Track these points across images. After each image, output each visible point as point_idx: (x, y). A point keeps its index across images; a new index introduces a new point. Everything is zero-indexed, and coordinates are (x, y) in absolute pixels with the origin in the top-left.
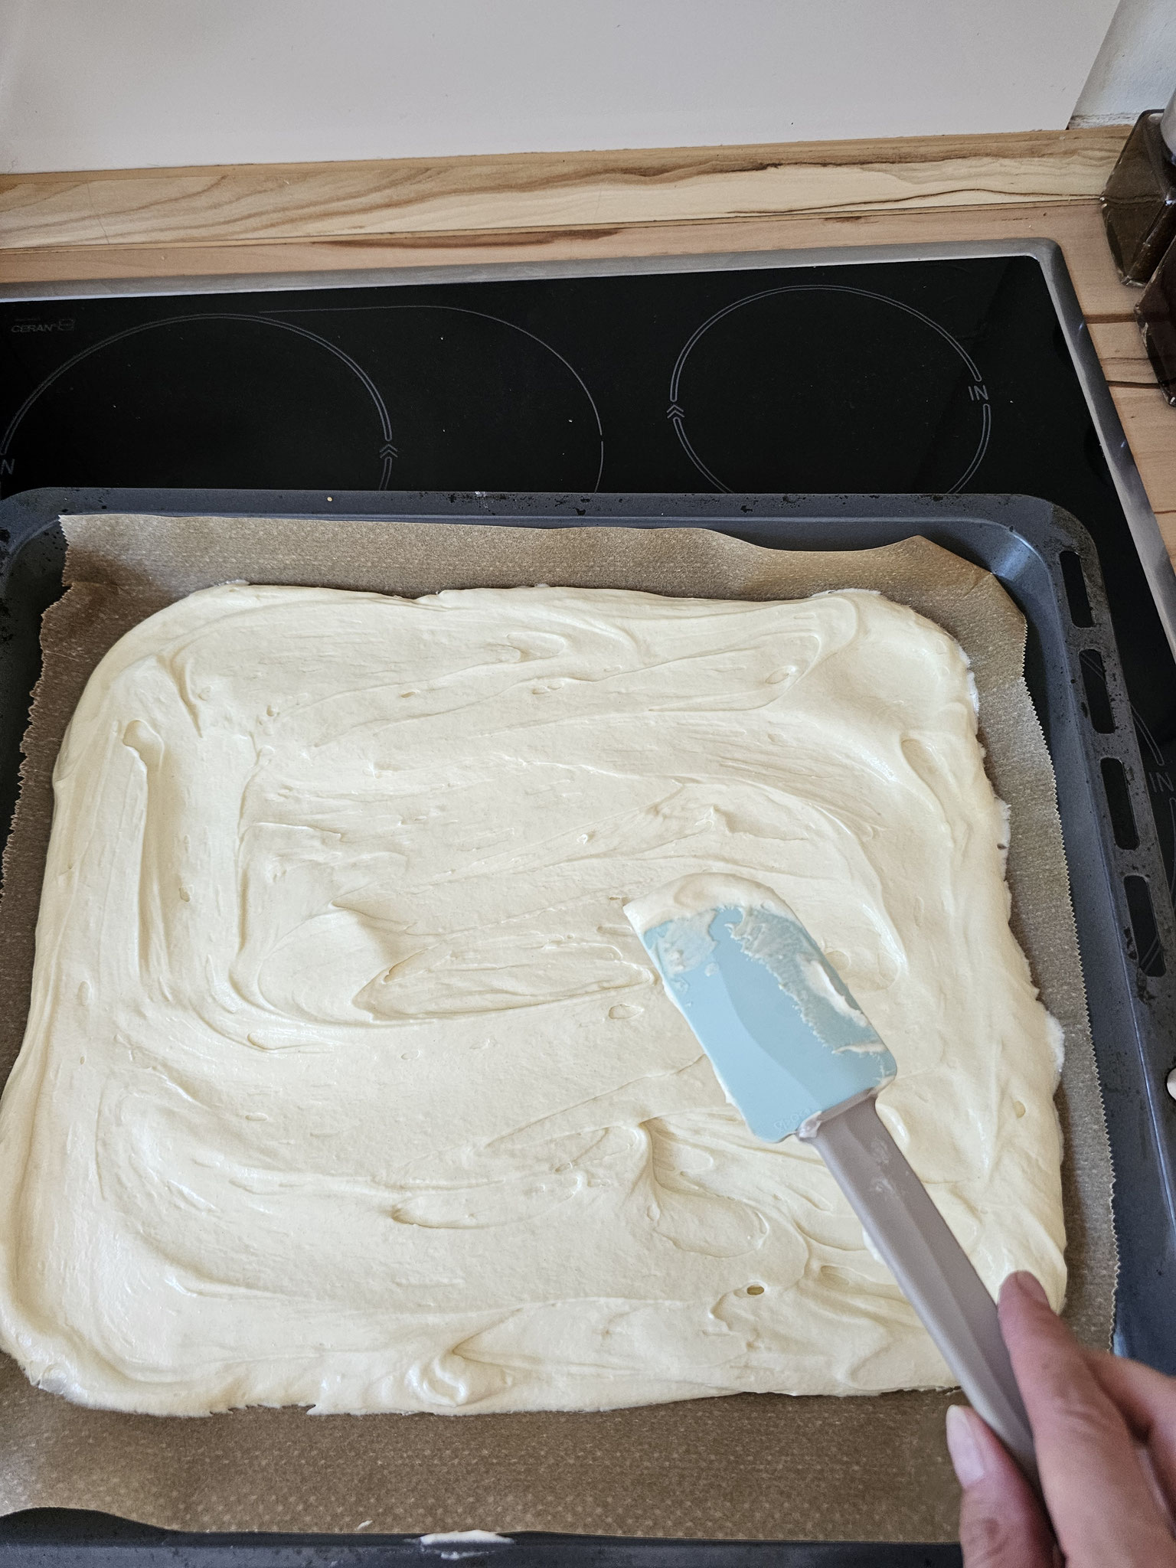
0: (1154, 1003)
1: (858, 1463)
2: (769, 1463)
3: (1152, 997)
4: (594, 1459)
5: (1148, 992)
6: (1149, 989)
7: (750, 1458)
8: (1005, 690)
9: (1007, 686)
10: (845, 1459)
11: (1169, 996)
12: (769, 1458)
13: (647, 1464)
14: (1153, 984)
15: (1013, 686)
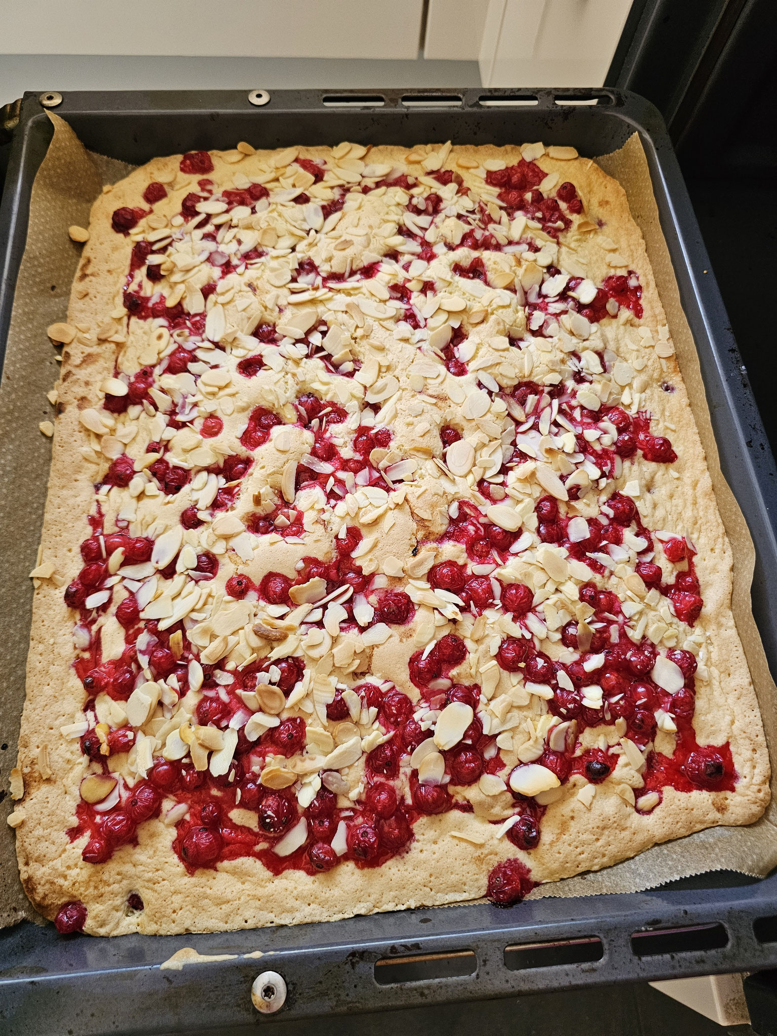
0: (348, 967)
1: (8, 687)
2: (15, 624)
3: (353, 965)
4: (30, 513)
5: (357, 962)
6: (361, 964)
7: (21, 613)
8: (665, 861)
9: (670, 863)
10: (12, 678)
11: (355, 986)
12: (19, 626)
13: (23, 544)
14: (367, 969)
15: (670, 868)
